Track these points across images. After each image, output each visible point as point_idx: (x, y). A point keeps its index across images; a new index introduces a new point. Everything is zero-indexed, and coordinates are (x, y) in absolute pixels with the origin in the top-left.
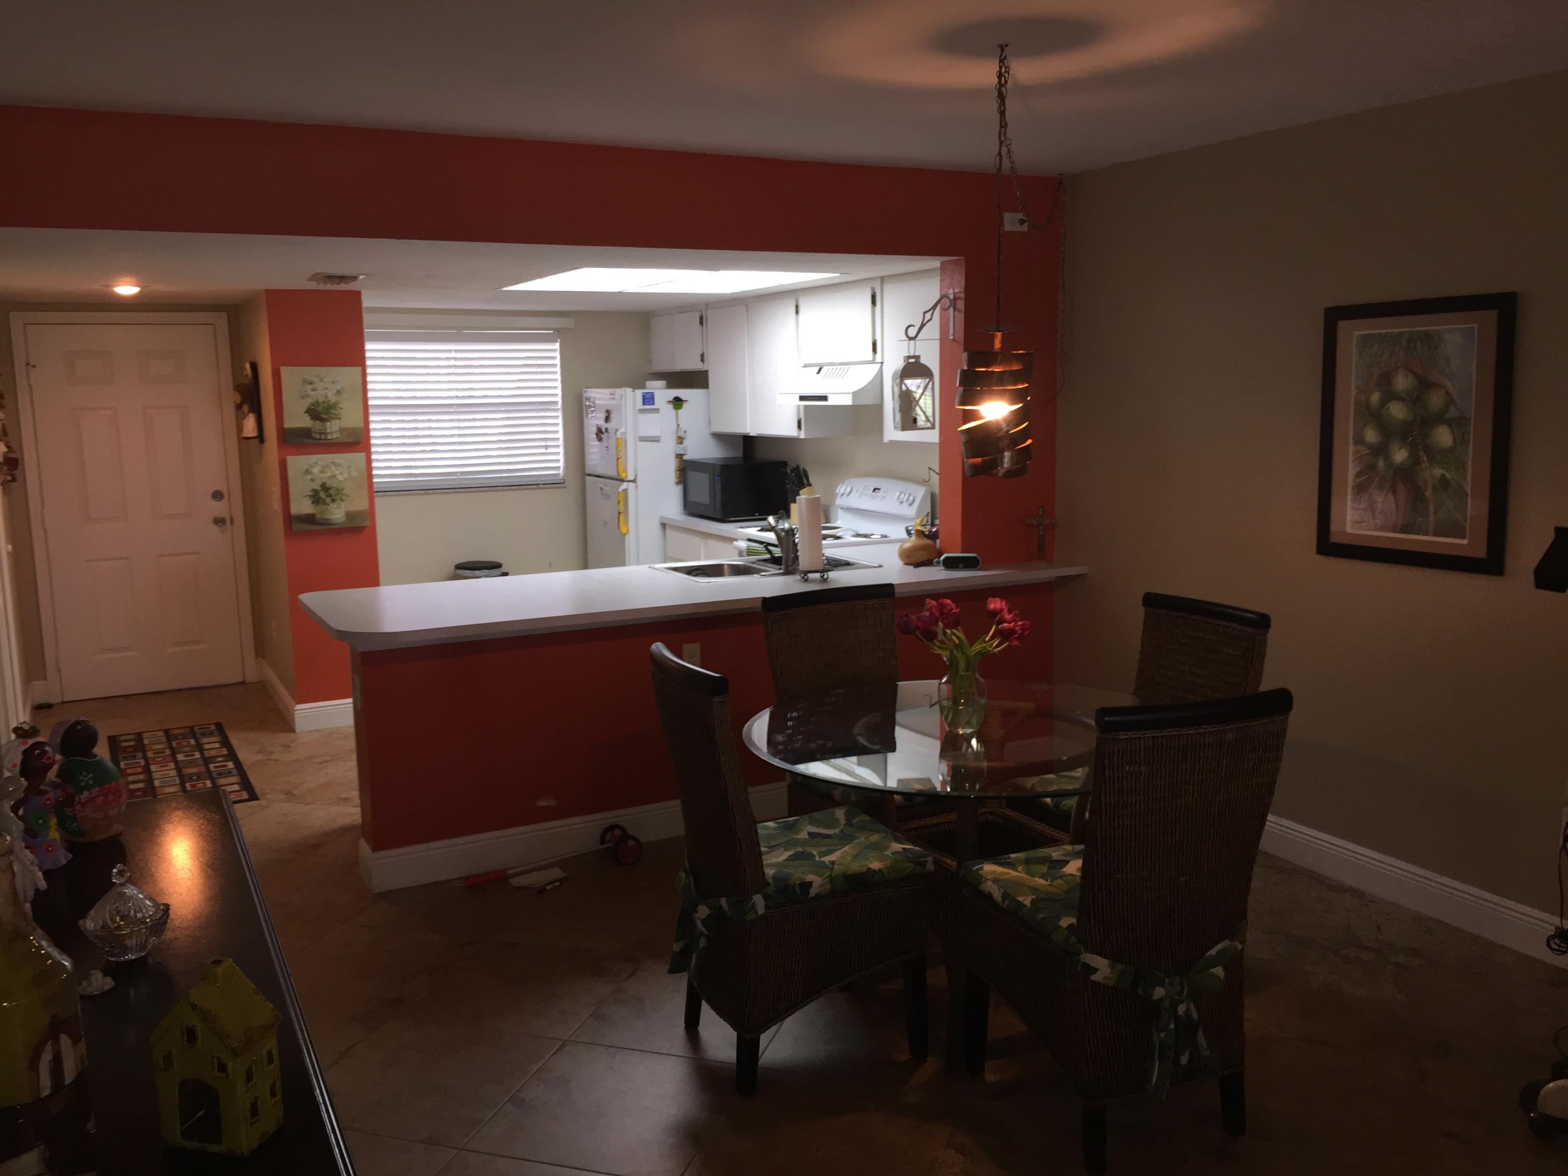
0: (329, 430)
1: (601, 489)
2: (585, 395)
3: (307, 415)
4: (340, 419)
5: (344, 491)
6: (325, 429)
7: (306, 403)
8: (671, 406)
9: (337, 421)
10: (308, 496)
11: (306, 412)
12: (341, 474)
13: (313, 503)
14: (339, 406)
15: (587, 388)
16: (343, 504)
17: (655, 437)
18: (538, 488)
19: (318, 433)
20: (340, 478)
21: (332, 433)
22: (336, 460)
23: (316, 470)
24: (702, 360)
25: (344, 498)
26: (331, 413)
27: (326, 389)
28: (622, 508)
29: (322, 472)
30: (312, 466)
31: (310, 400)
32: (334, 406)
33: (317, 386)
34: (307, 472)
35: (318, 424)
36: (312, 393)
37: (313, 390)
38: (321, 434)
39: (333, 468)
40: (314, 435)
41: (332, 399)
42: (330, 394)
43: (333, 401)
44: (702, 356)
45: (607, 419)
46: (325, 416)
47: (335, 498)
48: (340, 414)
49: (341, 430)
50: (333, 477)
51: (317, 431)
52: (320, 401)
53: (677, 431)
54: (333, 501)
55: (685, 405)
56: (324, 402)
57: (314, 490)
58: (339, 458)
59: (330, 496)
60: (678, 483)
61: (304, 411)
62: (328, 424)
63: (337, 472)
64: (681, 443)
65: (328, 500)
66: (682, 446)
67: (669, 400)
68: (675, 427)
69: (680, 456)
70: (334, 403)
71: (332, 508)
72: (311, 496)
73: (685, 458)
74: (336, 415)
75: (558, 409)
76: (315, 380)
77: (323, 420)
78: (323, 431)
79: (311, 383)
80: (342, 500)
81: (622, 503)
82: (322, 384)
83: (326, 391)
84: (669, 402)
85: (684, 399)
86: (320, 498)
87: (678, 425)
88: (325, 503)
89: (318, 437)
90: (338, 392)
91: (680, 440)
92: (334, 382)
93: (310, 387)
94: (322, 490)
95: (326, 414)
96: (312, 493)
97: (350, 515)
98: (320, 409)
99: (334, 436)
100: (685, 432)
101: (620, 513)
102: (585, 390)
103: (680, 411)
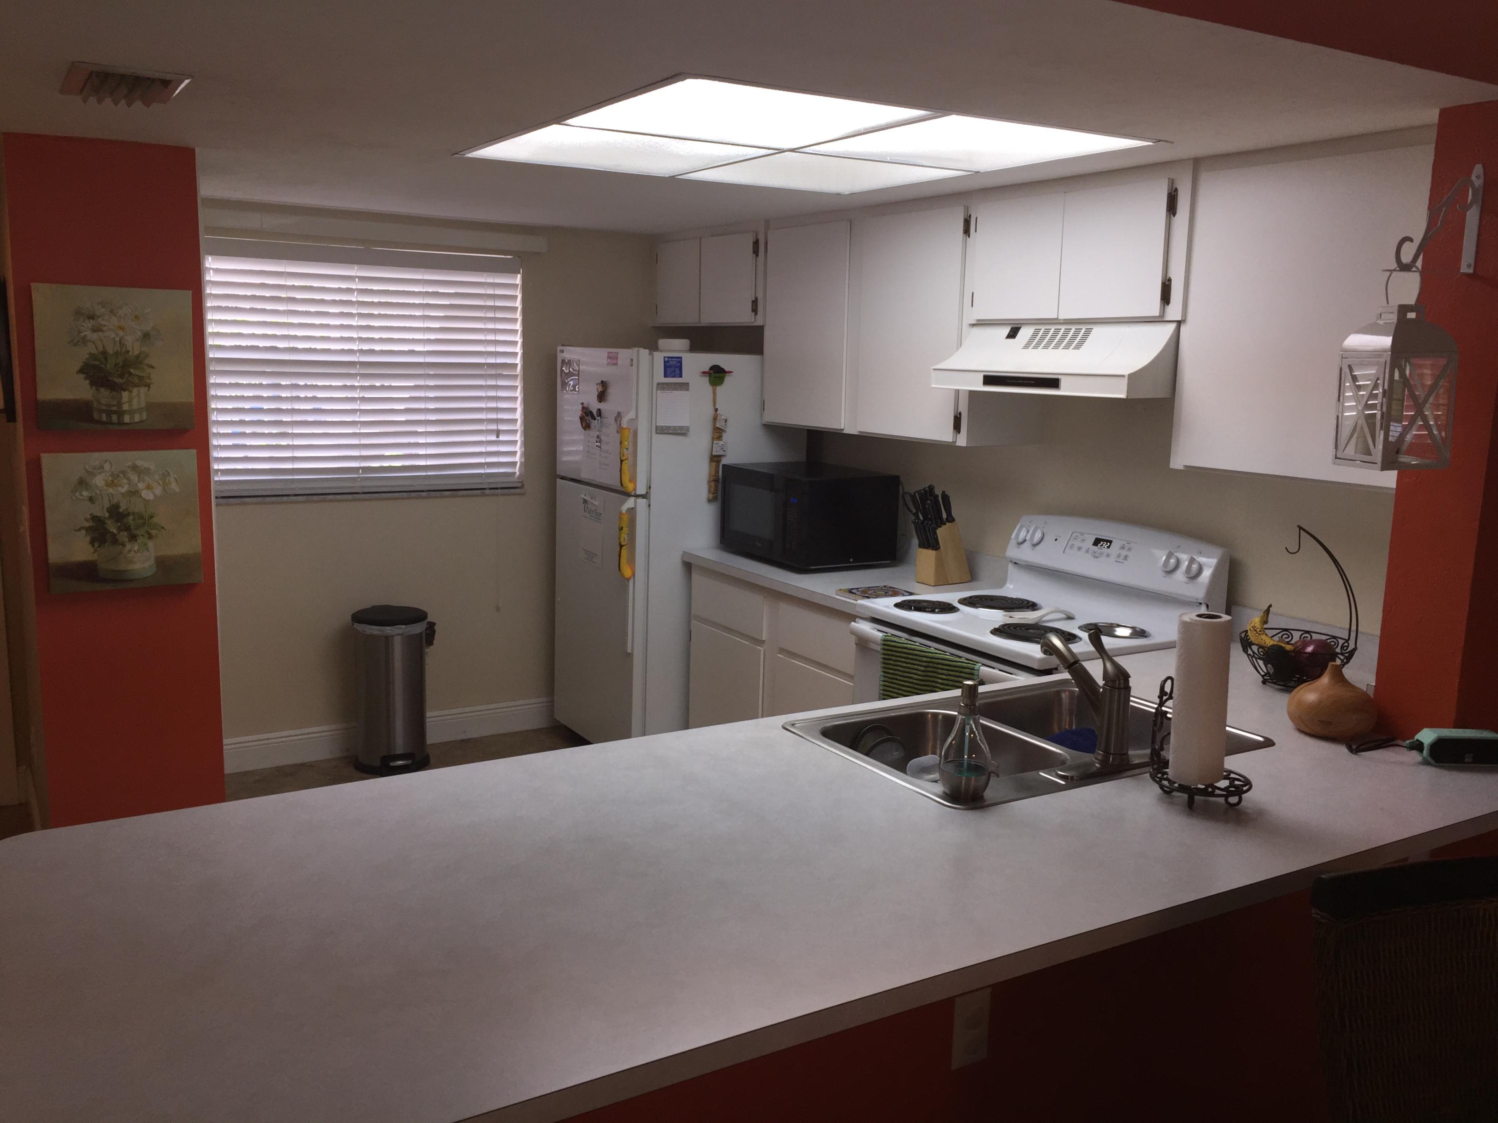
0: (126, 407)
1: (585, 501)
2: (560, 357)
3: (82, 376)
4: (148, 386)
5: (155, 520)
6: (120, 404)
7: (83, 354)
8: (706, 380)
9: (143, 390)
10: (81, 528)
11: (81, 371)
12: (149, 487)
13: (92, 542)
14: (147, 361)
15: (563, 345)
16: (151, 544)
17: (681, 428)
18: (484, 495)
19: (104, 411)
20: (147, 495)
21: (131, 412)
22: (138, 463)
23: (99, 481)
24: (755, 310)
25: (154, 532)
26: (131, 374)
27: (121, 328)
28: (624, 536)
29: (112, 484)
30: (92, 474)
31: (91, 349)
32: (138, 361)
33: (103, 323)
34: (82, 483)
35: (105, 394)
36: (95, 336)
37: (96, 330)
38: (109, 413)
39: (134, 478)
40: (96, 416)
41: (134, 348)
42: (129, 340)
43: (136, 352)
44: (755, 303)
45: (602, 397)
46: (119, 381)
47: (135, 532)
48: (149, 378)
49: (151, 407)
50: (134, 493)
51: (104, 408)
52: (110, 350)
53: (715, 419)
54: (133, 538)
55: (728, 379)
56: (117, 354)
57: (94, 518)
58: (146, 459)
59: (128, 529)
60: (709, 501)
61: (78, 369)
62: (125, 394)
63: (141, 486)
64: (720, 438)
65: (123, 536)
66: (721, 443)
67: (704, 370)
68: (711, 411)
69: (715, 459)
70: (138, 357)
71: (130, 551)
72: (87, 529)
73: (724, 461)
74: (140, 378)
75: (517, 376)
76: (100, 310)
77: (115, 388)
78: (114, 408)
79: (91, 317)
80: (150, 537)
81: (625, 529)
82: (114, 320)
83: (121, 333)
84: (704, 373)
85: (726, 370)
86: (107, 531)
87: (716, 410)
88: (115, 541)
89: (104, 418)
90: (146, 336)
91: (718, 433)
92: (137, 317)
93: (90, 324)
94: (111, 517)
95: (121, 376)
96: (91, 524)
97: (162, 563)
98: (109, 366)
99: (137, 418)
100: (726, 421)
101: (621, 546)
102: (560, 348)
103: (719, 389)
